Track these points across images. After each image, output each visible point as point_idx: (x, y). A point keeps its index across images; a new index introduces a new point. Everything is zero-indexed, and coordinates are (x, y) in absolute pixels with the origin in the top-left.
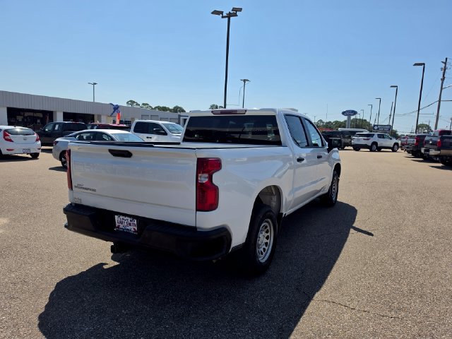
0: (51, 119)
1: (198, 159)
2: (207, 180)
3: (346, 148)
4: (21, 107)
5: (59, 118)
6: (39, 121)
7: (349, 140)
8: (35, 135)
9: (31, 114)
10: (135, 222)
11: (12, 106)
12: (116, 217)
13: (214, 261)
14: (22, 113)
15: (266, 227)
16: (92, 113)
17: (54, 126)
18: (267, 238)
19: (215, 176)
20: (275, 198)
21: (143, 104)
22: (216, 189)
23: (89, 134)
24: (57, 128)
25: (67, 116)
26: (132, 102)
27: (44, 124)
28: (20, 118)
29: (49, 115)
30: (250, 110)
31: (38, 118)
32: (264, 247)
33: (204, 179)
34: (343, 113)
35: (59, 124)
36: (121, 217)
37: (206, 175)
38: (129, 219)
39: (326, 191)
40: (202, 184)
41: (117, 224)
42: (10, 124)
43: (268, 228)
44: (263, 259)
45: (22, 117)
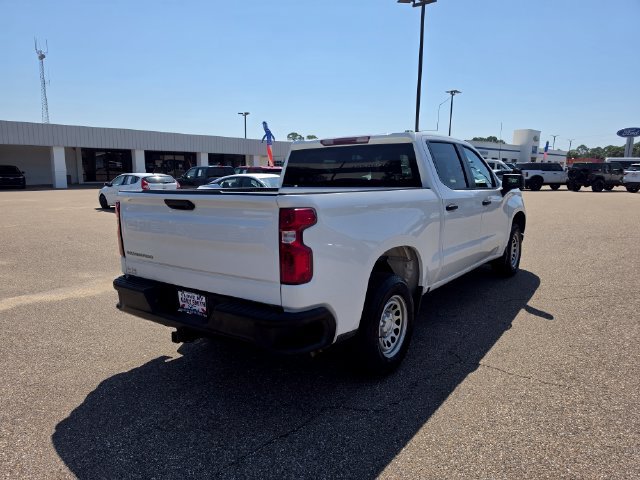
0: (195, 163)
1: (282, 210)
2: (294, 240)
3: (615, 188)
4: (160, 149)
5: (204, 162)
6: (180, 166)
7: (620, 176)
8: (176, 183)
9: (171, 157)
10: (204, 300)
11: (149, 149)
12: (180, 293)
13: (313, 354)
14: (161, 157)
15: (395, 307)
16: (241, 153)
17: (197, 172)
18: (398, 322)
19: (306, 233)
20: (410, 266)
21: (309, 137)
22: (308, 252)
23: (234, 181)
24: (200, 174)
25: (213, 158)
26: (294, 135)
27: (186, 168)
28: (158, 163)
29: (191, 158)
30: (375, 137)
31: (180, 162)
32: (393, 334)
33: (290, 237)
34: (621, 133)
35: (202, 168)
36: (186, 294)
37: (293, 233)
38: (196, 296)
39: (500, 253)
40: (288, 246)
41: (181, 303)
42: (148, 170)
43: (399, 308)
44: (390, 352)
45: (161, 162)
